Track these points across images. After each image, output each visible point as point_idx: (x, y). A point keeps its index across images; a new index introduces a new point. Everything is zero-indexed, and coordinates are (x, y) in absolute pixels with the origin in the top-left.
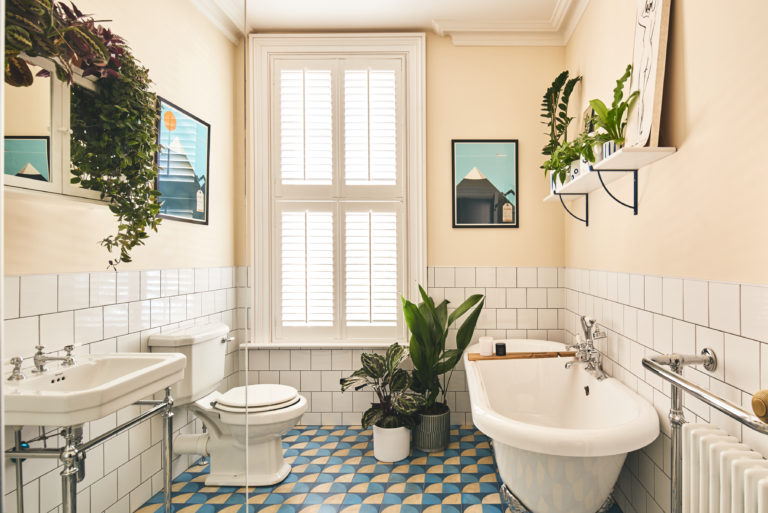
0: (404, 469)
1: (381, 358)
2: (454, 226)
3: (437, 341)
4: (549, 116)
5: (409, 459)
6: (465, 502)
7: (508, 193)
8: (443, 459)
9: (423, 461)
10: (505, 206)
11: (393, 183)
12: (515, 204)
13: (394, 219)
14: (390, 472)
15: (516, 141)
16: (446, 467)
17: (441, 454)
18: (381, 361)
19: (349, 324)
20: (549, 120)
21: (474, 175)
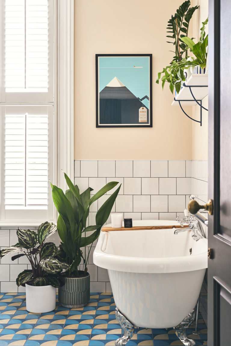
0: (51, 317)
1: (34, 233)
2: (97, 126)
3: (80, 219)
4: (174, 37)
5: (54, 311)
6: (94, 333)
7: (143, 99)
8: (82, 312)
9: (67, 313)
10: (141, 110)
11: (46, 90)
12: (149, 108)
13: (46, 120)
14: (39, 318)
15: (151, 56)
16: (83, 316)
17: (82, 309)
18: (33, 235)
19: (7, 208)
20: (173, 40)
21: (115, 83)
